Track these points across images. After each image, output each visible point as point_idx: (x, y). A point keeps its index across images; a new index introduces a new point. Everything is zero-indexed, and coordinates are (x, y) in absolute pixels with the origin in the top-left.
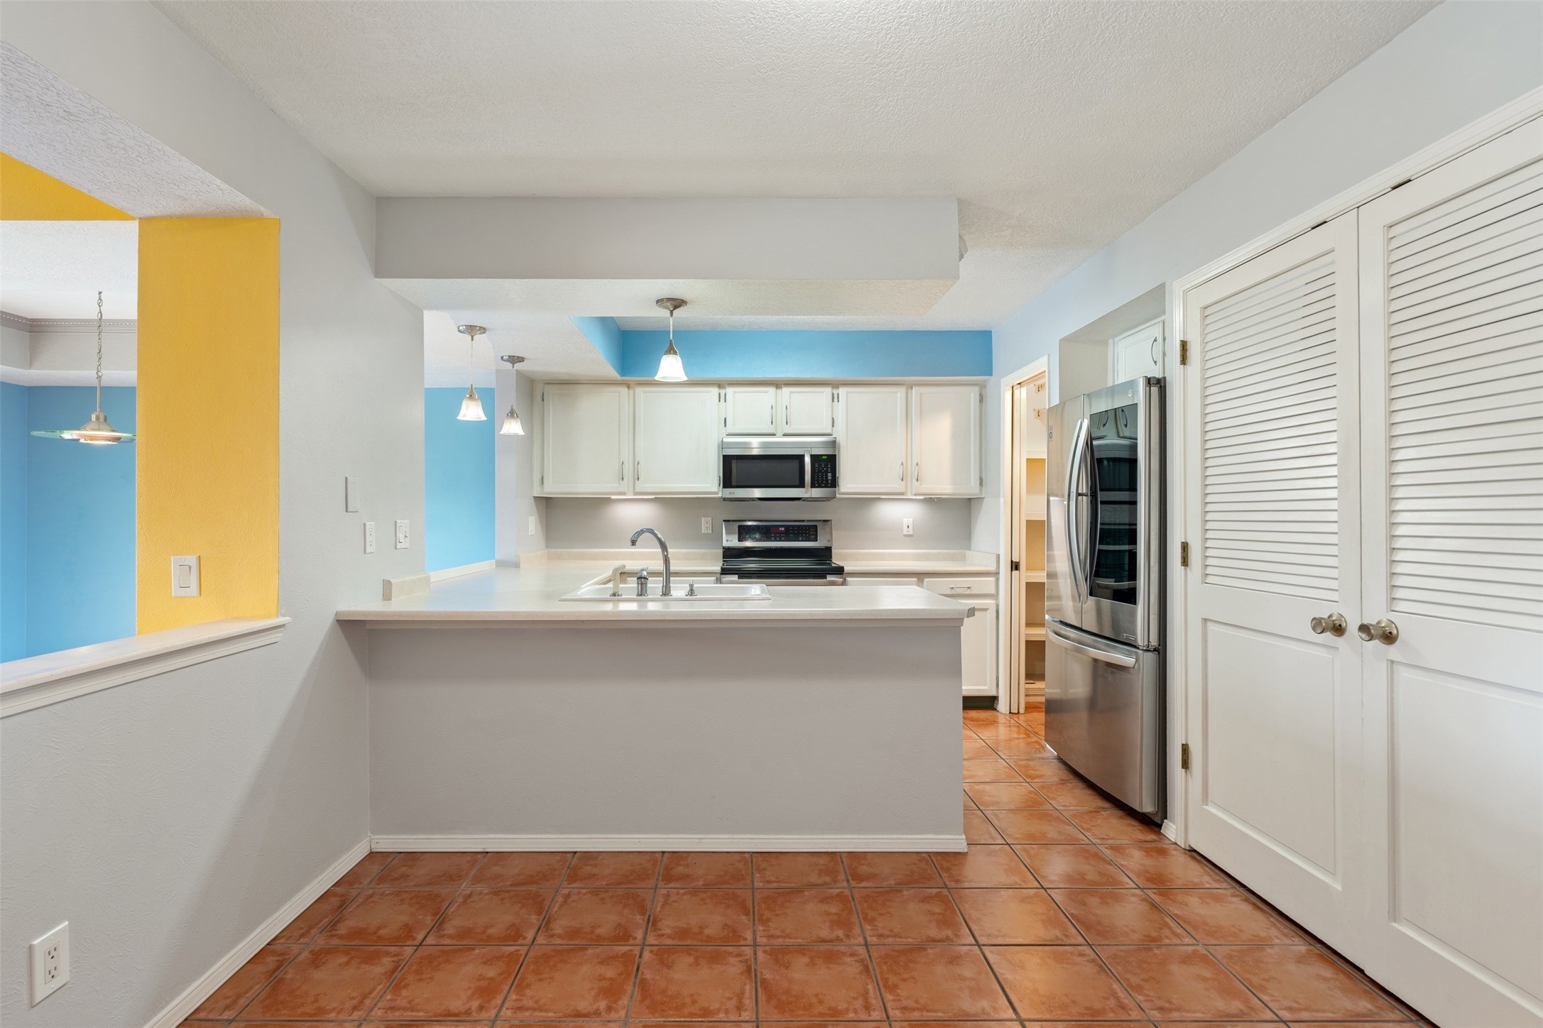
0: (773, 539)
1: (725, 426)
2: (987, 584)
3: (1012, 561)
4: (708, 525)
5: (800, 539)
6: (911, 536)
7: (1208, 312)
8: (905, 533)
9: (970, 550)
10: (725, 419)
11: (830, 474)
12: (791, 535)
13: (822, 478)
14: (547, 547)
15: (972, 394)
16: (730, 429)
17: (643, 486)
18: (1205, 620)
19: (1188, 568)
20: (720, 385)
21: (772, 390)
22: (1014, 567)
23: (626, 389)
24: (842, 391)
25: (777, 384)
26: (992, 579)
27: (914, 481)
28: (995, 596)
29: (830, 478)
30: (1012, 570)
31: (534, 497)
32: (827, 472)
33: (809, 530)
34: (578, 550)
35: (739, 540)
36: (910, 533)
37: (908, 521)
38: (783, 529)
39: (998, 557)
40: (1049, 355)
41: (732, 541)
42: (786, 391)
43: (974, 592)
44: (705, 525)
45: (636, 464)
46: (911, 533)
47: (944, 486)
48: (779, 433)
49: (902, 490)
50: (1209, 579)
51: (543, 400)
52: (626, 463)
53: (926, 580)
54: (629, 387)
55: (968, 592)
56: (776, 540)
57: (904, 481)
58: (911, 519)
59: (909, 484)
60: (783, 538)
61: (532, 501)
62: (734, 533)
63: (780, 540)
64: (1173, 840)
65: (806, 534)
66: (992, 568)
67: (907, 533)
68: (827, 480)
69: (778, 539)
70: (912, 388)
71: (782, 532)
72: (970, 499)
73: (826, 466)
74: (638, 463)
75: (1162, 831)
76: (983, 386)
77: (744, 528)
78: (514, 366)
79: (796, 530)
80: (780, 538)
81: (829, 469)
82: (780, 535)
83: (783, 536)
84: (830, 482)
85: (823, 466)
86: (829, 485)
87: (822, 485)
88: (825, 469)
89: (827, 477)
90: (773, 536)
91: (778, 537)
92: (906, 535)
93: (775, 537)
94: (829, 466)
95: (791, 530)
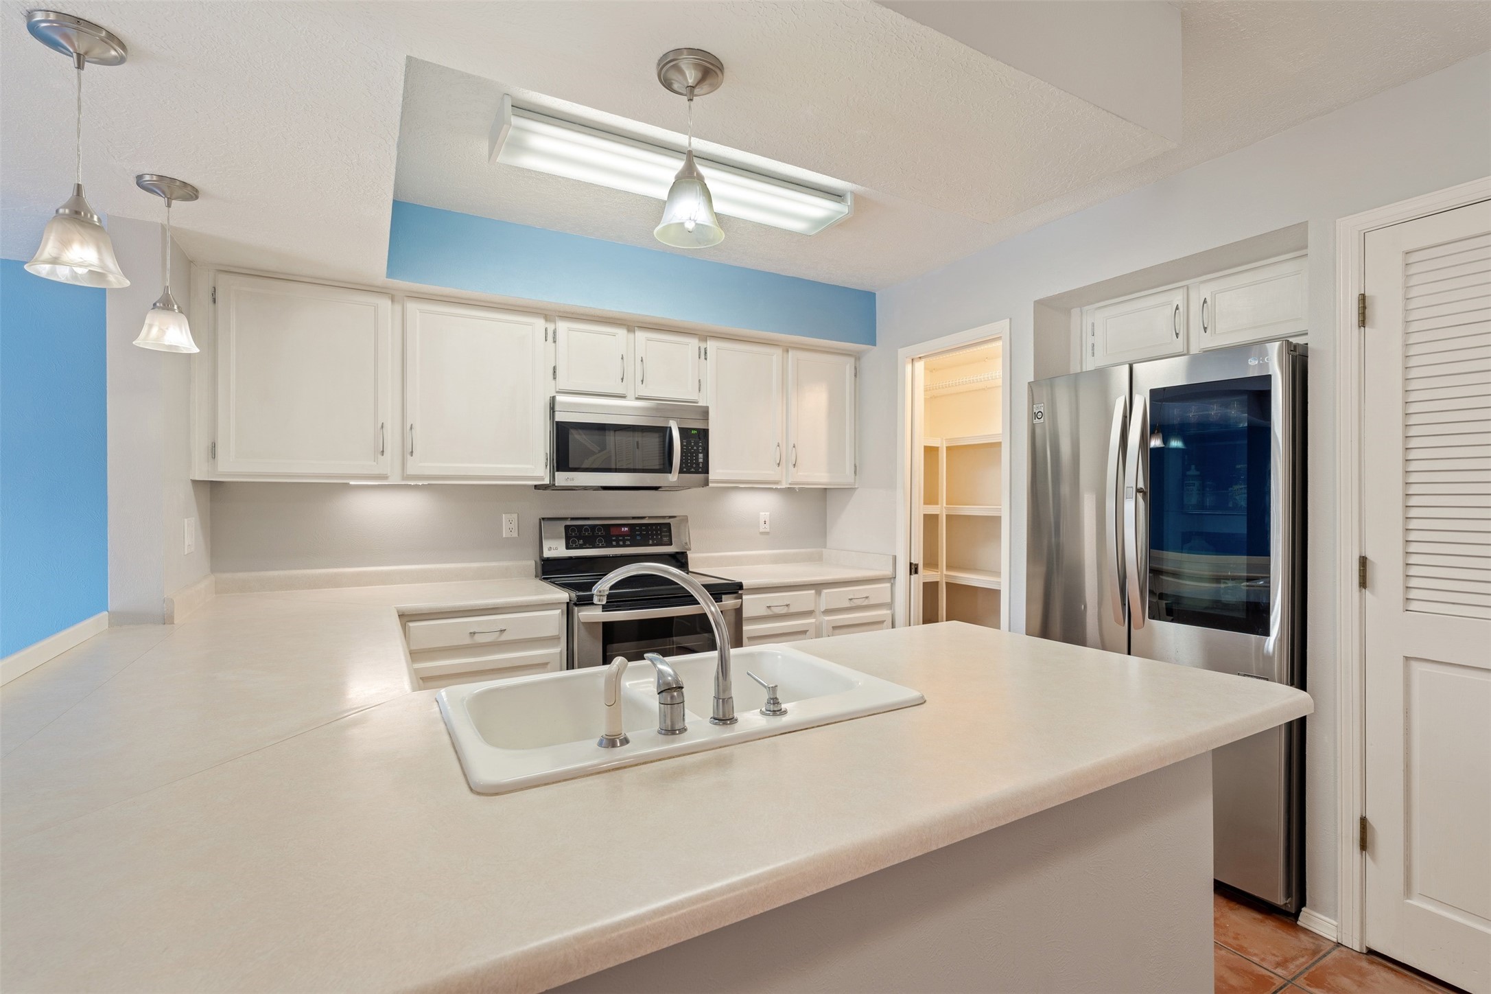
0: (614, 543)
1: (555, 378)
2: (880, 592)
3: (911, 564)
4: (512, 526)
5: (651, 542)
6: (767, 533)
7: (1414, 258)
9: (825, 548)
10: (555, 368)
11: (701, 456)
12: (638, 538)
13: (692, 460)
14: (213, 570)
15: (848, 367)
16: (563, 383)
17: (416, 466)
18: (1407, 658)
19: (1367, 593)
20: (549, 315)
21: (621, 333)
22: (913, 570)
23: (390, 302)
24: (711, 345)
25: (630, 325)
26: (888, 585)
28: (890, 605)
29: (701, 460)
30: (911, 574)
31: (195, 482)
32: (697, 452)
33: (660, 530)
34: (281, 573)
35: (568, 547)
36: (770, 530)
37: (764, 515)
38: (626, 529)
39: (895, 558)
40: (1010, 319)
41: (556, 549)
42: (641, 336)
43: (872, 601)
44: (508, 525)
45: (407, 430)
47: (816, 474)
48: (631, 394)
49: (776, 478)
50: (1414, 606)
51: (214, 301)
52: (388, 426)
53: (825, 591)
54: (393, 301)
55: (866, 603)
56: (618, 546)
57: (780, 467)
58: (768, 513)
59: (785, 471)
60: (628, 543)
61: (190, 486)
62: (560, 538)
63: (625, 546)
64: (1335, 940)
65: (657, 535)
66: (888, 572)
67: (764, 530)
68: (698, 464)
69: (621, 543)
70: (788, 351)
71: (624, 535)
72: (826, 489)
73: (697, 444)
74: (412, 428)
75: (1299, 923)
76: (857, 357)
77: (573, 530)
78: (169, 205)
79: (644, 530)
80: (624, 542)
81: (700, 448)
82: (624, 538)
83: (628, 540)
84: (701, 466)
85: (693, 444)
86: (700, 470)
87: (693, 470)
88: (695, 448)
89: (697, 459)
90: (614, 541)
91: (621, 540)
92: (762, 533)
93: (618, 541)
94: (700, 444)
95: (637, 530)
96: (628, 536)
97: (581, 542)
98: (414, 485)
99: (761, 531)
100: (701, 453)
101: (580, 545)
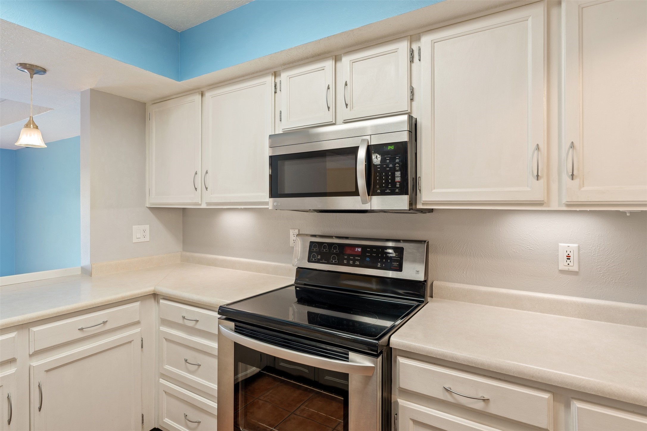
0: (345, 262)
5: (379, 265)
6: (575, 273)
8: (561, 267)
11: (398, 174)
12: (368, 259)
13: (387, 180)
14: (183, 249)
17: (211, 196)
21: (330, 65)
25: (336, 53)
27: (566, 178)
29: (398, 179)
31: (148, 207)
32: (393, 170)
35: (309, 260)
36: (571, 269)
37: (568, 247)
38: (360, 250)
45: (205, 174)
46: (575, 268)
52: (198, 173)
56: (348, 265)
57: (542, 181)
59: (554, 187)
60: (357, 263)
62: (305, 251)
63: (354, 265)
65: (386, 258)
67: (566, 268)
68: (394, 183)
69: (351, 262)
71: (356, 255)
73: (393, 160)
74: (207, 173)
77: (315, 246)
78: (32, 77)
79: (374, 252)
80: (354, 262)
81: (397, 165)
82: (354, 258)
83: (358, 260)
84: (398, 186)
85: (388, 161)
86: (397, 190)
87: (388, 191)
88: (391, 166)
89: (393, 177)
90: (346, 259)
91: (351, 260)
92: (562, 272)
93: (348, 260)
94: (397, 161)
95: (368, 252)
96: (358, 256)
97: (319, 257)
98: (240, 209)
99: (560, 268)
100: (397, 171)
101: (318, 259)
